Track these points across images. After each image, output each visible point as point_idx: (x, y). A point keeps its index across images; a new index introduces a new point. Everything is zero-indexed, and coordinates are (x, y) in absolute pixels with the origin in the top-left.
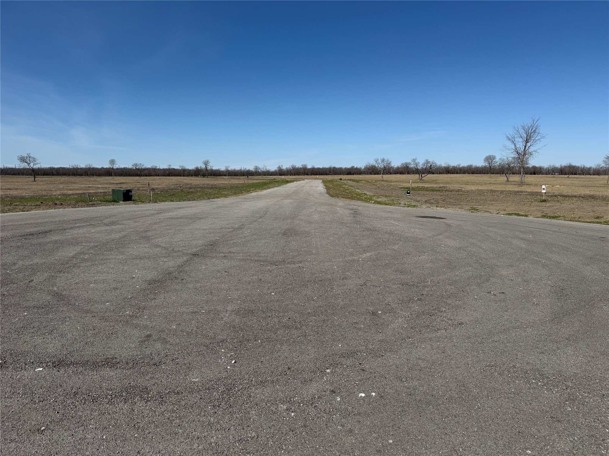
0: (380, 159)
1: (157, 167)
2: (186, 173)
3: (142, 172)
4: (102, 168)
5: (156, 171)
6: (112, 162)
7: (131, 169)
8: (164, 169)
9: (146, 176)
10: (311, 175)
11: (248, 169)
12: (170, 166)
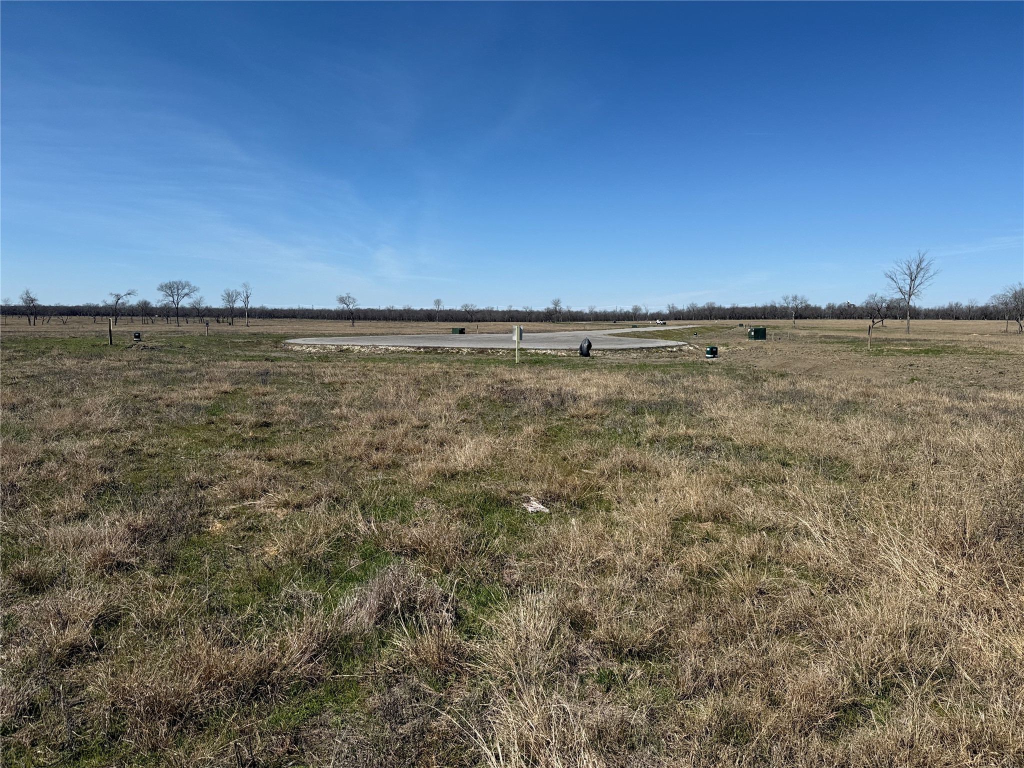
0: (791, 296)
1: (493, 308)
2: (534, 316)
3: (473, 317)
4: (422, 310)
5: (492, 315)
6: (438, 302)
7: (459, 311)
8: (503, 312)
9: (479, 321)
10: (730, 318)
11: (625, 311)
12: (511, 306)
